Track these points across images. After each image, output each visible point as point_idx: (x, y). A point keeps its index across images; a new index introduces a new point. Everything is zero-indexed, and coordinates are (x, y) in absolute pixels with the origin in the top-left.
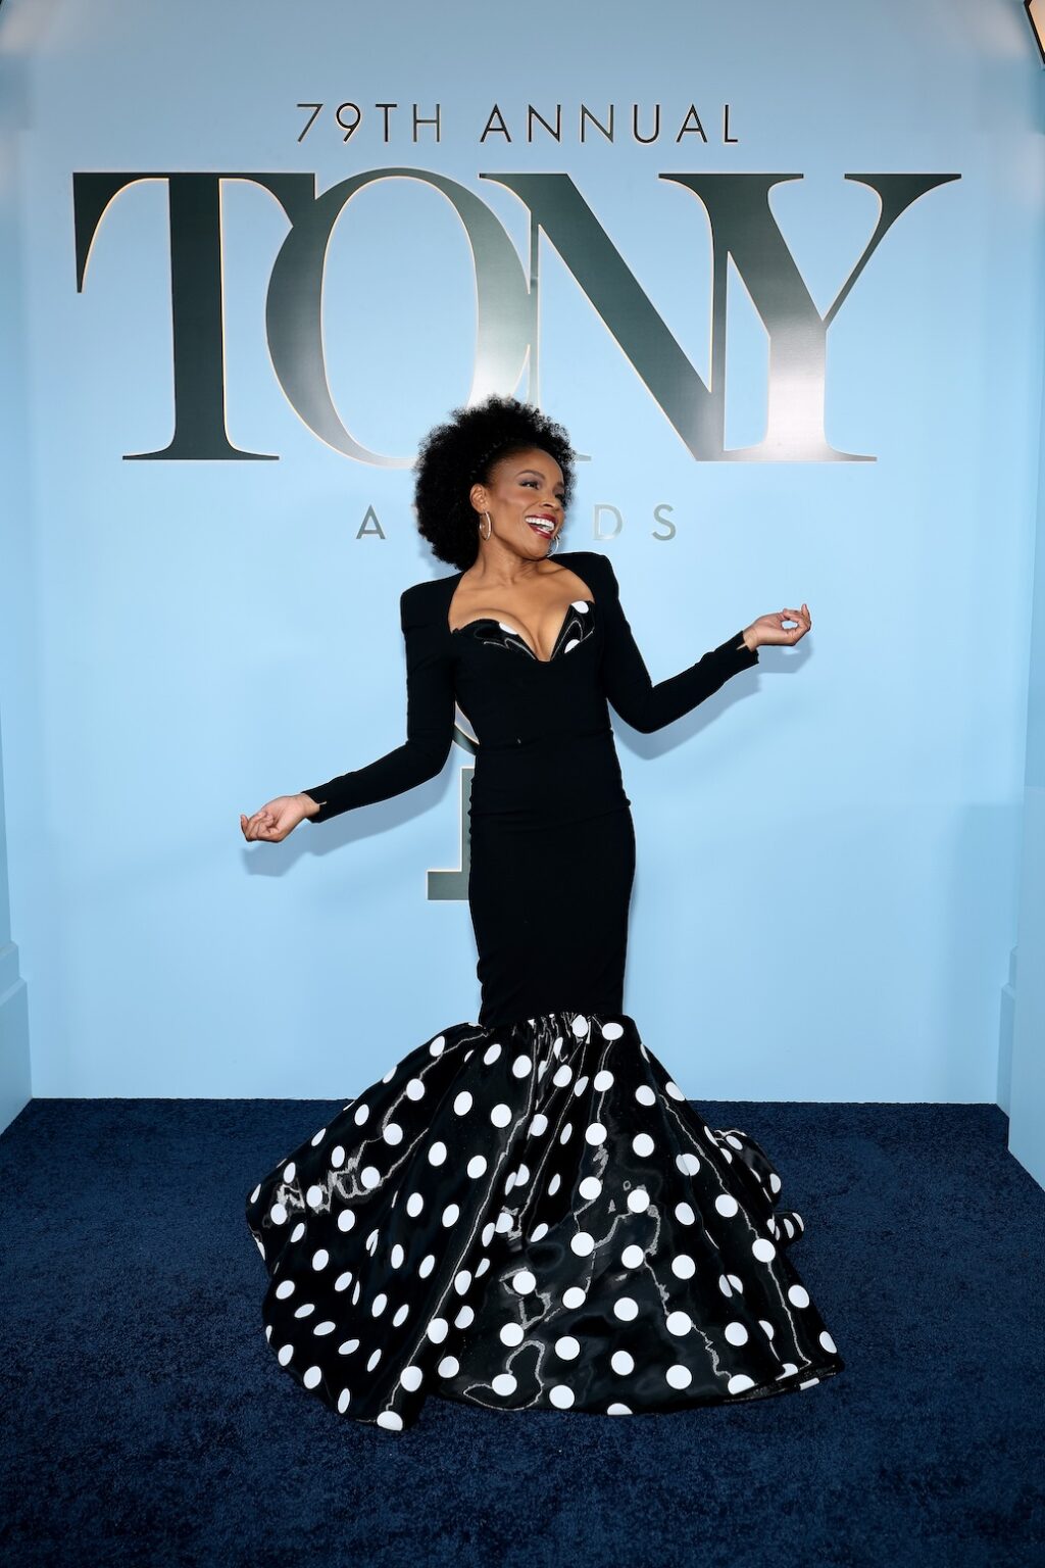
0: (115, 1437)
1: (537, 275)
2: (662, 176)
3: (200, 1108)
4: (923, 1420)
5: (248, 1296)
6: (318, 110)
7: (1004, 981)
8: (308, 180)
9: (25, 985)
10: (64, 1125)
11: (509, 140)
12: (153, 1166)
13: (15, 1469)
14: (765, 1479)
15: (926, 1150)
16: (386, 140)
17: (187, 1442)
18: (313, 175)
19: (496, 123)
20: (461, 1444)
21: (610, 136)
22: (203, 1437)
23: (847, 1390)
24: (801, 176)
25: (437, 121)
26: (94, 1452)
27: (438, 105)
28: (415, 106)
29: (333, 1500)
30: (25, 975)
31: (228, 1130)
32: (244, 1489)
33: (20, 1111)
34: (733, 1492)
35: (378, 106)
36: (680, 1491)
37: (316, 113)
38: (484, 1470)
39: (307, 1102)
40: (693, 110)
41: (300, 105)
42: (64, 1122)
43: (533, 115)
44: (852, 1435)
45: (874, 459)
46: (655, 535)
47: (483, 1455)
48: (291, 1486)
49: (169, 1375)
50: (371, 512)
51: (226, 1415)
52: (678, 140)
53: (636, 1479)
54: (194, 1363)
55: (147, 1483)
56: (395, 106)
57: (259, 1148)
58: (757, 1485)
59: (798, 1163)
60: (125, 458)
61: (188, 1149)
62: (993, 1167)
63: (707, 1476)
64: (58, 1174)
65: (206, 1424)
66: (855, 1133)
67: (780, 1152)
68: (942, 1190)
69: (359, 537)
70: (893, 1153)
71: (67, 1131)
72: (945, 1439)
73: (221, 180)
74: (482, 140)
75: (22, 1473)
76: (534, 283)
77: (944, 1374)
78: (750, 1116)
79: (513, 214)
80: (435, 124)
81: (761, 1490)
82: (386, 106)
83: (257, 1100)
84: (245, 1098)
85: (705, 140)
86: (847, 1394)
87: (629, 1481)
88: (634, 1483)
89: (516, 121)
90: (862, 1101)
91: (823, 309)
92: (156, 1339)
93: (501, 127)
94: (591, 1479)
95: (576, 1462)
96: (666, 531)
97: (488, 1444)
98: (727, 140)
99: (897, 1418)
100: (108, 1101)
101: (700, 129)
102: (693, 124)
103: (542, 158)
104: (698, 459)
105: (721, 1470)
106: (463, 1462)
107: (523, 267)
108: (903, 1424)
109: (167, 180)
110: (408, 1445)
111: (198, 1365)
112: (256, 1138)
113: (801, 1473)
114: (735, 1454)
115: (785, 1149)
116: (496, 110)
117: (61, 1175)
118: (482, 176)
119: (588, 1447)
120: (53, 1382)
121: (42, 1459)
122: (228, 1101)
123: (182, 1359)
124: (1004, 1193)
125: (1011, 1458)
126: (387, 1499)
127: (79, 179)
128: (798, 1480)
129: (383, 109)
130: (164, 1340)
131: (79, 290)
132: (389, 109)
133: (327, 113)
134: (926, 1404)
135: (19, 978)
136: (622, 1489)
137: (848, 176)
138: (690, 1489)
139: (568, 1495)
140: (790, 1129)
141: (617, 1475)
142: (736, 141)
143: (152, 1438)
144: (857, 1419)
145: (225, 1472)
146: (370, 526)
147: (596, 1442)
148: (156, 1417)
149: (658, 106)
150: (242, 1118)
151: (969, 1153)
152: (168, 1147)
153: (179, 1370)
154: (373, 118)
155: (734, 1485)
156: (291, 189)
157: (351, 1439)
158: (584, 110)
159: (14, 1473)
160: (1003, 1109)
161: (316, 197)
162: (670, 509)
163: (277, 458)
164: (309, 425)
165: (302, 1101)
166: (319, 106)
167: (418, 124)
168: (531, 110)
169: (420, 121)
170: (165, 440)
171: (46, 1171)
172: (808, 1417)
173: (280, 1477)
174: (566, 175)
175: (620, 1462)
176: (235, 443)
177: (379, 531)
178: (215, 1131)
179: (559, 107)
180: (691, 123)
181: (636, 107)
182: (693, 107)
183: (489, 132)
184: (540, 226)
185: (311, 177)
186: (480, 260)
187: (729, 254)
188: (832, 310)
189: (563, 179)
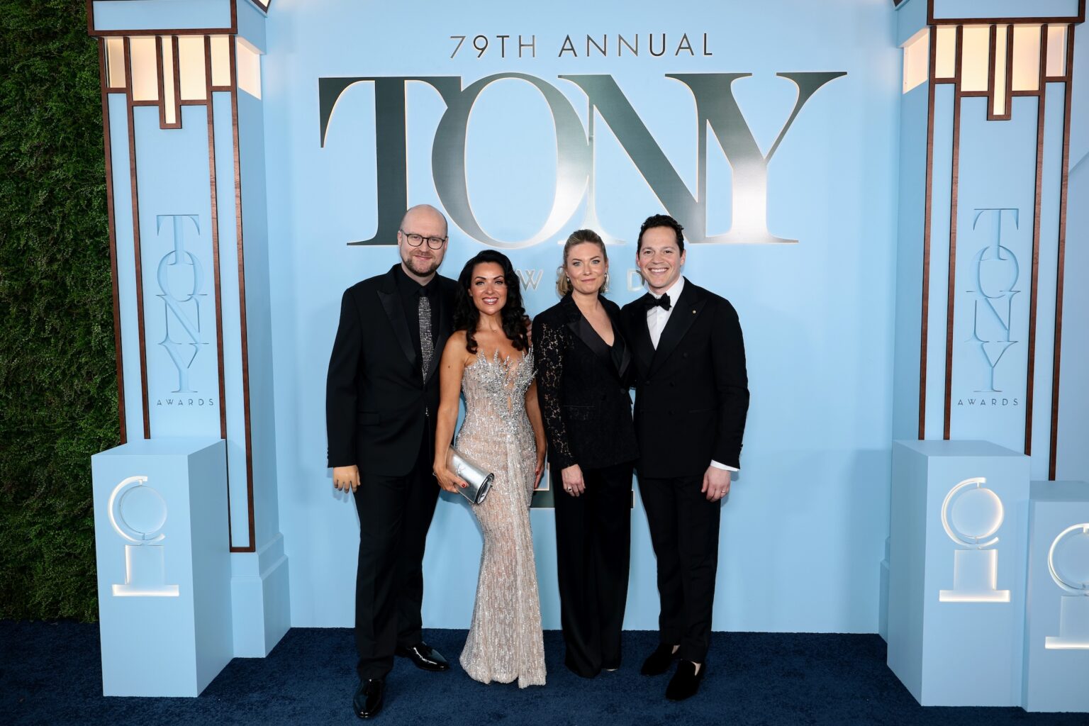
1: (593, 134)
2: (667, 75)
6: (462, 40)
7: (882, 558)
8: (457, 80)
9: (287, 559)
10: (309, 645)
11: (576, 55)
15: (835, 665)
16: (503, 56)
18: (460, 78)
19: (568, 46)
21: (636, 52)
24: (750, 74)
25: (533, 45)
27: (533, 36)
28: (520, 37)
30: (287, 553)
33: (283, 635)
35: (498, 37)
37: (461, 42)
40: (685, 37)
41: (452, 37)
42: (309, 643)
43: (590, 41)
45: (797, 242)
52: (676, 54)
56: (508, 36)
60: (348, 244)
62: (877, 676)
64: (303, 678)
66: (791, 654)
70: (815, 668)
71: (311, 649)
73: (406, 81)
74: (560, 56)
76: (591, 139)
79: (578, 99)
80: (532, 47)
82: (503, 37)
85: (693, 54)
89: (580, 45)
90: (795, 632)
91: (764, 152)
93: (570, 48)
98: (705, 54)
100: (337, 629)
101: (689, 48)
102: (685, 45)
103: (595, 66)
107: (585, 130)
109: (374, 81)
116: (568, 38)
117: (305, 679)
118: (560, 77)
124: (885, 694)
127: (322, 81)
129: (501, 38)
131: (322, 146)
132: (505, 38)
135: (283, 555)
137: (778, 74)
142: (711, 54)
149: (664, 35)
151: (862, 667)
154: (495, 44)
156: (447, 86)
158: (620, 38)
160: (883, 638)
161: (462, 90)
165: (453, 630)
166: (463, 37)
167: (522, 47)
168: (589, 38)
169: (523, 45)
170: (372, 232)
171: (296, 676)
174: (610, 76)
179: (605, 36)
180: (685, 44)
181: (651, 35)
182: (685, 35)
183: (564, 51)
184: (594, 106)
185: (459, 78)
186: (559, 126)
187: (707, 120)
188: (770, 153)
189: (608, 78)
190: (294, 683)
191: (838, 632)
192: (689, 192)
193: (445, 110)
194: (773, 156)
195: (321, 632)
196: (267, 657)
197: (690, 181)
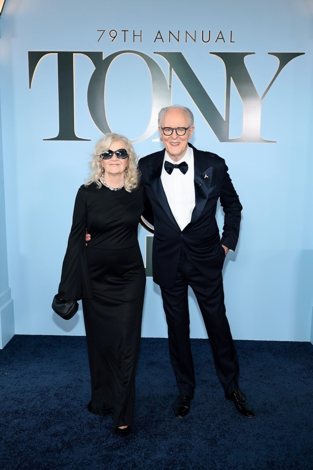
0: (34, 445)
1: (171, 84)
2: (211, 53)
3: (65, 338)
4: (281, 445)
8: (101, 54)
9: (13, 301)
10: (24, 343)
11: (163, 42)
12: (50, 357)
13: (4, 455)
14: (231, 464)
15: (287, 357)
16: (125, 41)
17: (56, 447)
19: (159, 36)
20: (139, 450)
21: (195, 40)
22: (61, 446)
23: (258, 435)
24: (254, 53)
25: (141, 36)
26: (28, 450)
27: (141, 31)
28: (134, 31)
29: (99, 467)
30: (13, 297)
31: (73, 346)
32: (73, 463)
33: (11, 338)
34: (222, 468)
35: (122, 31)
36: (205, 467)
37: (103, 33)
38: (146, 458)
40: (221, 32)
41: (98, 31)
43: (171, 34)
44: (259, 450)
45: (276, 142)
47: (146, 454)
48: (87, 462)
49: (52, 425)
51: (68, 439)
52: (216, 42)
53: (192, 463)
54: (59, 422)
55: (43, 460)
56: (128, 31)
58: (229, 466)
59: (247, 360)
60: (44, 140)
61: (61, 352)
62: (308, 363)
63: (214, 462)
64: (21, 359)
65: (62, 442)
66: (266, 351)
67: (242, 356)
68: (292, 370)
70: (277, 358)
71: (25, 345)
72: (288, 452)
73: (74, 54)
74: (155, 42)
75: (6, 456)
76: (170, 86)
77: (289, 430)
79: (164, 64)
80: (140, 37)
81: (230, 467)
82: (125, 31)
84: (79, 336)
86: (258, 436)
87: (190, 463)
88: (191, 464)
89: (165, 36)
90: (268, 340)
91: (261, 95)
92: (48, 414)
93: (160, 37)
94: (178, 462)
95: (174, 457)
97: (147, 450)
98: (231, 42)
99: (274, 445)
100: (38, 336)
101: (223, 38)
103: (173, 47)
104: (221, 142)
105: (218, 460)
106: (139, 456)
107: (167, 81)
108: (275, 447)
109: (57, 54)
110: (123, 450)
111: (61, 422)
112: (82, 348)
113: (243, 462)
114: (223, 455)
116: (159, 32)
117: (22, 360)
118: (154, 53)
119: (178, 452)
120: (17, 427)
121: (12, 452)
123: (56, 421)
125: (308, 459)
126: (116, 467)
127: (30, 53)
128: (242, 464)
129: (124, 32)
130: (50, 414)
131: (30, 88)
132: (126, 32)
133: (107, 33)
134: (282, 440)
135: (11, 298)
136: (187, 466)
137: (269, 53)
138: (209, 466)
139: (171, 467)
140: (246, 349)
141: (187, 461)
142: (234, 42)
143: (45, 446)
144: (261, 445)
145: (68, 457)
147: (180, 450)
148: (47, 439)
149: (210, 31)
150: (78, 342)
151: (301, 358)
152: (55, 351)
153: (55, 424)
154: (121, 35)
155: (222, 466)
156: (95, 57)
157: (106, 448)
158: (187, 32)
159: (4, 456)
160: (312, 343)
161: (103, 59)
163: (90, 140)
164: (100, 130)
166: (104, 31)
167: (135, 37)
168: (170, 32)
169: (135, 36)
170: (56, 134)
171: (18, 358)
172: (246, 444)
173: (84, 459)
174: (181, 53)
175: (187, 457)
176: (77, 135)
178: (70, 346)
179: (179, 31)
180: (220, 36)
181: (203, 31)
182: (221, 31)
183: (157, 39)
184: (172, 68)
185: (102, 53)
186: (154, 79)
187: (231, 77)
188: (263, 95)
189: (180, 54)
190: (17, 362)
191: (290, 341)
192: (221, 115)
193: (95, 69)
194: (265, 97)
195: (30, 337)
196: (3, 349)
197: (221, 109)
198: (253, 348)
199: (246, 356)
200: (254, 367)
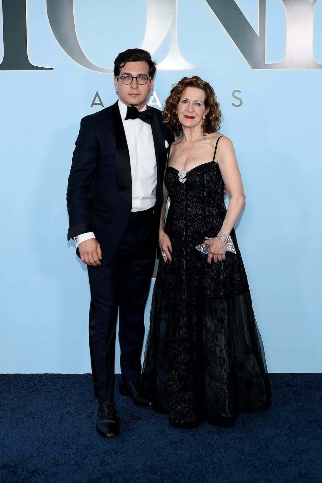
3: (17, 378)
5: (39, 474)
31: (31, 390)
39: (69, 375)
46: (233, 104)
50: (97, 95)
57: (46, 399)
59: (303, 404)
67: (295, 399)
69: (92, 106)
78: (281, 381)
83: (45, 374)
96: (238, 102)
104: (253, 68)
115: (297, 397)
122: (32, 375)
140: (299, 387)
146: (97, 101)
152: (3, 398)
162: (240, 92)
163: (52, 69)
164: (67, 53)
176: (32, 61)
177: (101, 103)
178: (25, 390)
192: (252, 28)
197: (252, 18)
198: (310, 386)
199: (301, 398)
200: (313, 414)
